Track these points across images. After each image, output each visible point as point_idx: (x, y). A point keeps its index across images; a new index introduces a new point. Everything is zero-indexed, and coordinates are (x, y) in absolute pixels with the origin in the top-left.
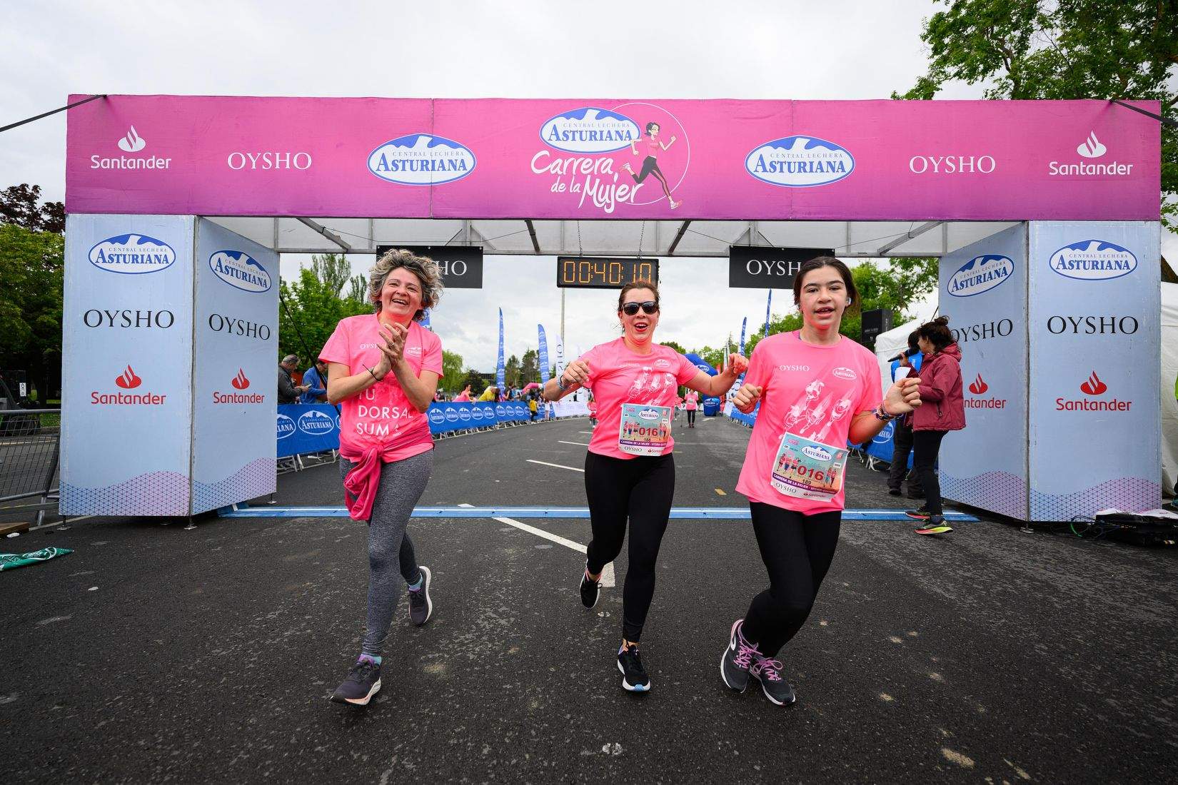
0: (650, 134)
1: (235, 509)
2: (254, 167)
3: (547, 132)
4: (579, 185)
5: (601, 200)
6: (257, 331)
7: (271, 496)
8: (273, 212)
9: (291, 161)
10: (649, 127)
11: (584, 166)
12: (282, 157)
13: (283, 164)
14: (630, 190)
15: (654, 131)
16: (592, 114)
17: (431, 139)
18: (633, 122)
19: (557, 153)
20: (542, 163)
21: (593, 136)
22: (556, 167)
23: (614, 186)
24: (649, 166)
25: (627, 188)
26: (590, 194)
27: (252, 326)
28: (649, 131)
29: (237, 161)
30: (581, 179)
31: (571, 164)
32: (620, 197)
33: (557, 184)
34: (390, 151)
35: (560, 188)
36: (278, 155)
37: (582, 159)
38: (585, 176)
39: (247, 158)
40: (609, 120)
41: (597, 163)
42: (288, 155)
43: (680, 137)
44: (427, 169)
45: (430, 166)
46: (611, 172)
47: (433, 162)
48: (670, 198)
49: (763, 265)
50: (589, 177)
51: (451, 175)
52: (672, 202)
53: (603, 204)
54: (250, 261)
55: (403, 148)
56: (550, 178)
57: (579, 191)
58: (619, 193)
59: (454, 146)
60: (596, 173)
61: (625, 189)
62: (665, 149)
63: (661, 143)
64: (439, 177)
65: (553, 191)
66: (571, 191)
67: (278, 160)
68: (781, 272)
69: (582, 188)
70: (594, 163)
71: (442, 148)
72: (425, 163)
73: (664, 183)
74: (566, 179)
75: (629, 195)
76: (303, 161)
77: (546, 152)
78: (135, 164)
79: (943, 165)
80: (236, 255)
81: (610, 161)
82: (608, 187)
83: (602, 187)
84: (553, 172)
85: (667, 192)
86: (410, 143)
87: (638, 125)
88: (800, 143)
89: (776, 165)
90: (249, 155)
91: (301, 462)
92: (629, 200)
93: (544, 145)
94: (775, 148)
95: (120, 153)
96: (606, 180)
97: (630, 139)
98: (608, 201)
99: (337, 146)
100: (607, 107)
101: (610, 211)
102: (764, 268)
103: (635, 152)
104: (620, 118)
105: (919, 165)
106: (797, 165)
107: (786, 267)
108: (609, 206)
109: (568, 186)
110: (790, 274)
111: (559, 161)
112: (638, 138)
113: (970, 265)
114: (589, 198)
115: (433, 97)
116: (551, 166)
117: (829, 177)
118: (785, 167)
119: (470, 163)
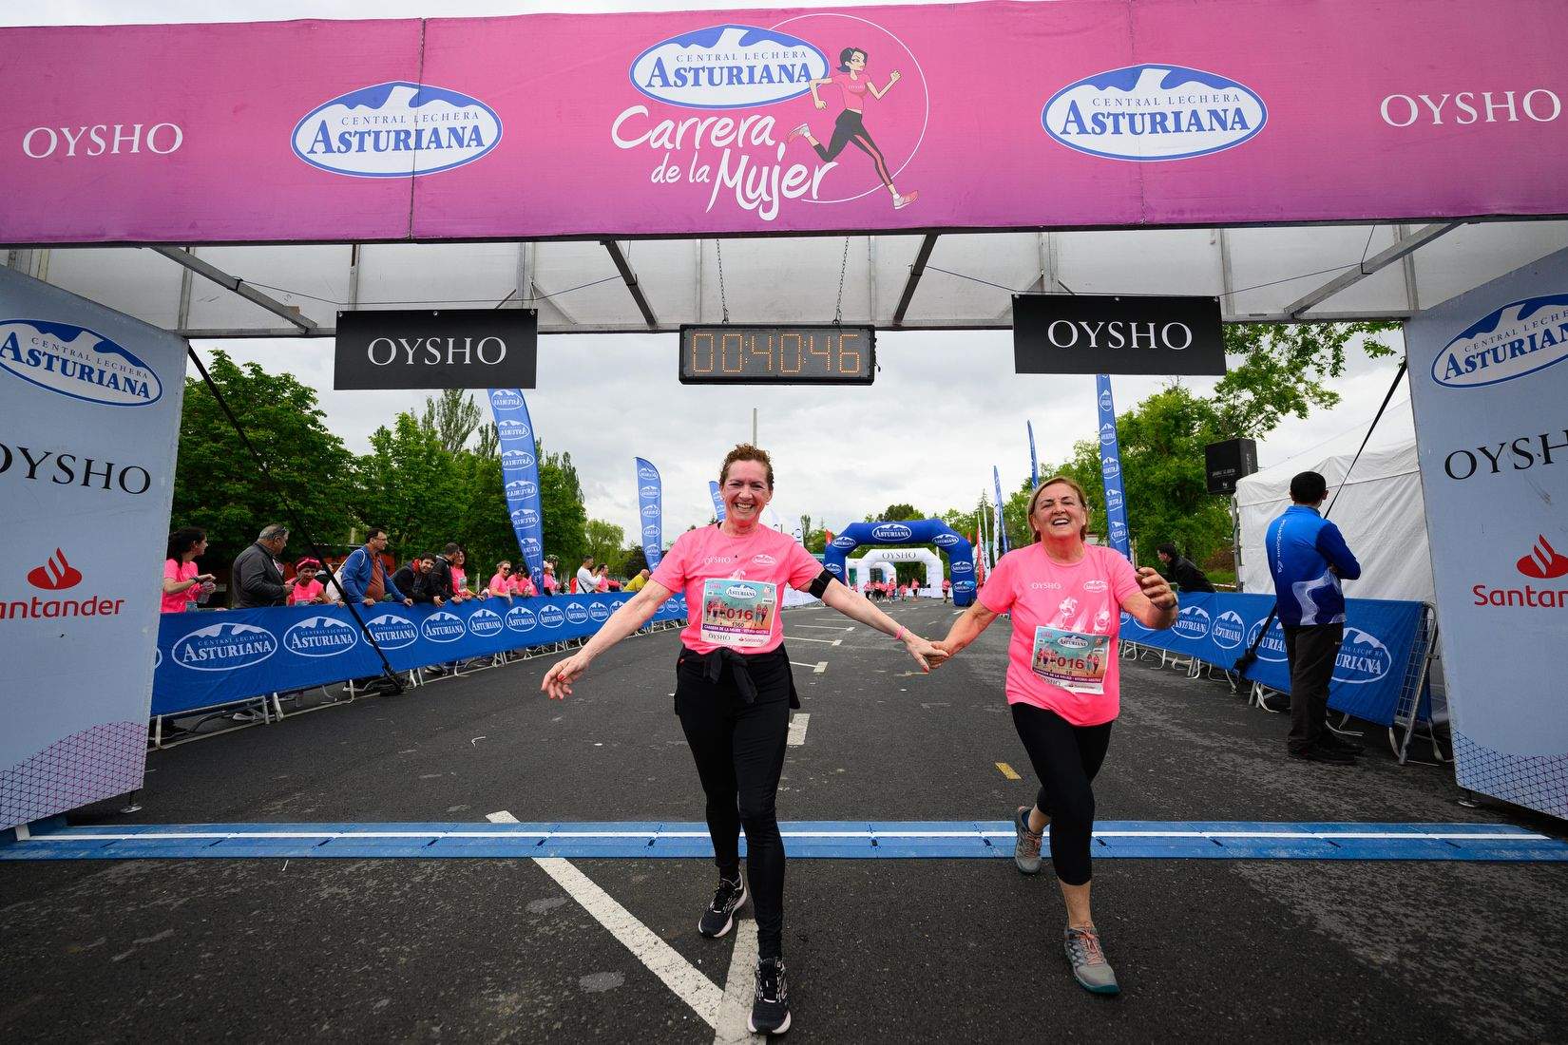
0: (848, 70)
1: (23, 835)
2: (71, 153)
3: (643, 72)
4: (706, 168)
5: (750, 195)
6: (114, 477)
7: (131, 797)
8: (99, 236)
9: (143, 138)
10: (846, 56)
11: (716, 132)
12: (128, 131)
13: (126, 146)
14: (810, 176)
15: (857, 63)
16: (731, 36)
17: (416, 91)
18: (813, 49)
19: (662, 109)
20: (630, 130)
21: (734, 76)
22: (662, 135)
23: (777, 169)
24: (848, 129)
25: (805, 171)
26: (730, 184)
27: (99, 467)
28: (847, 63)
29: (40, 143)
30: (712, 156)
31: (693, 128)
32: (790, 188)
33: (662, 168)
34: (337, 117)
35: (669, 174)
36: (118, 128)
37: (712, 120)
38: (720, 151)
39: (61, 136)
40: (767, 46)
41: (744, 127)
42: (138, 128)
43: (909, 73)
44: (407, 147)
45: (412, 142)
46: (770, 143)
47: (419, 133)
48: (891, 187)
49: (1081, 330)
50: (727, 152)
51: (454, 155)
52: (896, 196)
53: (757, 203)
54: (105, 346)
55: (362, 110)
56: (650, 157)
57: (707, 181)
58: (788, 181)
59: (460, 102)
60: (740, 145)
61: (799, 174)
62: (879, 96)
63: (870, 85)
64: (429, 160)
65: (654, 181)
66: (691, 181)
67: (117, 138)
68: (1117, 342)
69: (713, 175)
70: (736, 127)
71: (437, 107)
72: (403, 136)
73: (879, 161)
74: (681, 158)
75: (809, 183)
76: (165, 138)
77: (641, 109)
79: (1451, 110)
80: (68, 333)
81: (770, 120)
82: (765, 170)
83: (754, 170)
84: (655, 146)
85: (886, 179)
86: (376, 100)
87: (824, 54)
88: (1151, 78)
89: (1105, 120)
90: (65, 131)
91: (278, 707)
92: (808, 194)
93: (641, 96)
94: (1102, 87)
96: (762, 157)
97: (809, 79)
98: (766, 198)
99: (234, 112)
100: (758, 25)
101: (769, 216)
102: (1084, 336)
103: (820, 104)
104: (789, 42)
105: (1399, 111)
106: (1147, 118)
107: (1126, 332)
108: (768, 207)
109: (684, 172)
110: (1135, 345)
111: (668, 124)
112: (824, 77)
113: (1489, 324)
114: (727, 193)
115: (424, 17)
116: (652, 135)
117: (1217, 138)
118: (1124, 123)
119: (490, 132)
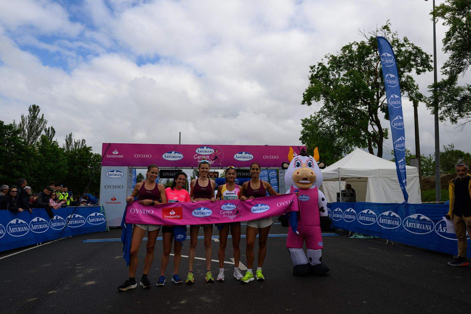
2: (140, 157)
3: (197, 151)
8: (144, 166)
9: (147, 156)
10: (216, 150)
13: (146, 157)
16: (205, 148)
17: (175, 152)
18: (213, 149)
19: (199, 155)
20: (196, 157)
21: (205, 152)
22: (199, 157)
24: (216, 158)
29: (136, 156)
31: (201, 157)
34: (167, 154)
36: (145, 155)
37: (203, 156)
39: (139, 155)
40: (208, 149)
41: (206, 157)
43: (222, 152)
44: (174, 158)
46: (209, 158)
47: (175, 156)
48: (220, 163)
51: (178, 159)
55: (169, 154)
56: (198, 159)
59: (179, 154)
63: (218, 153)
64: (176, 159)
71: (177, 154)
73: (219, 160)
76: (150, 156)
77: (197, 155)
78: (116, 156)
79: (269, 157)
81: (209, 156)
86: (171, 153)
88: (244, 153)
89: (239, 157)
92: (212, 164)
93: (197, 153)
94: (239, 154)
95: (113, 154)
97: (212, 152)
100: (208, 146)
103: (213, 155)
104: (211, 148)
105: (265, 157)
106: (243, 157)
112: (214, 152)
117: (249, 159)
118: (241, 157)
119: (182, 157)
